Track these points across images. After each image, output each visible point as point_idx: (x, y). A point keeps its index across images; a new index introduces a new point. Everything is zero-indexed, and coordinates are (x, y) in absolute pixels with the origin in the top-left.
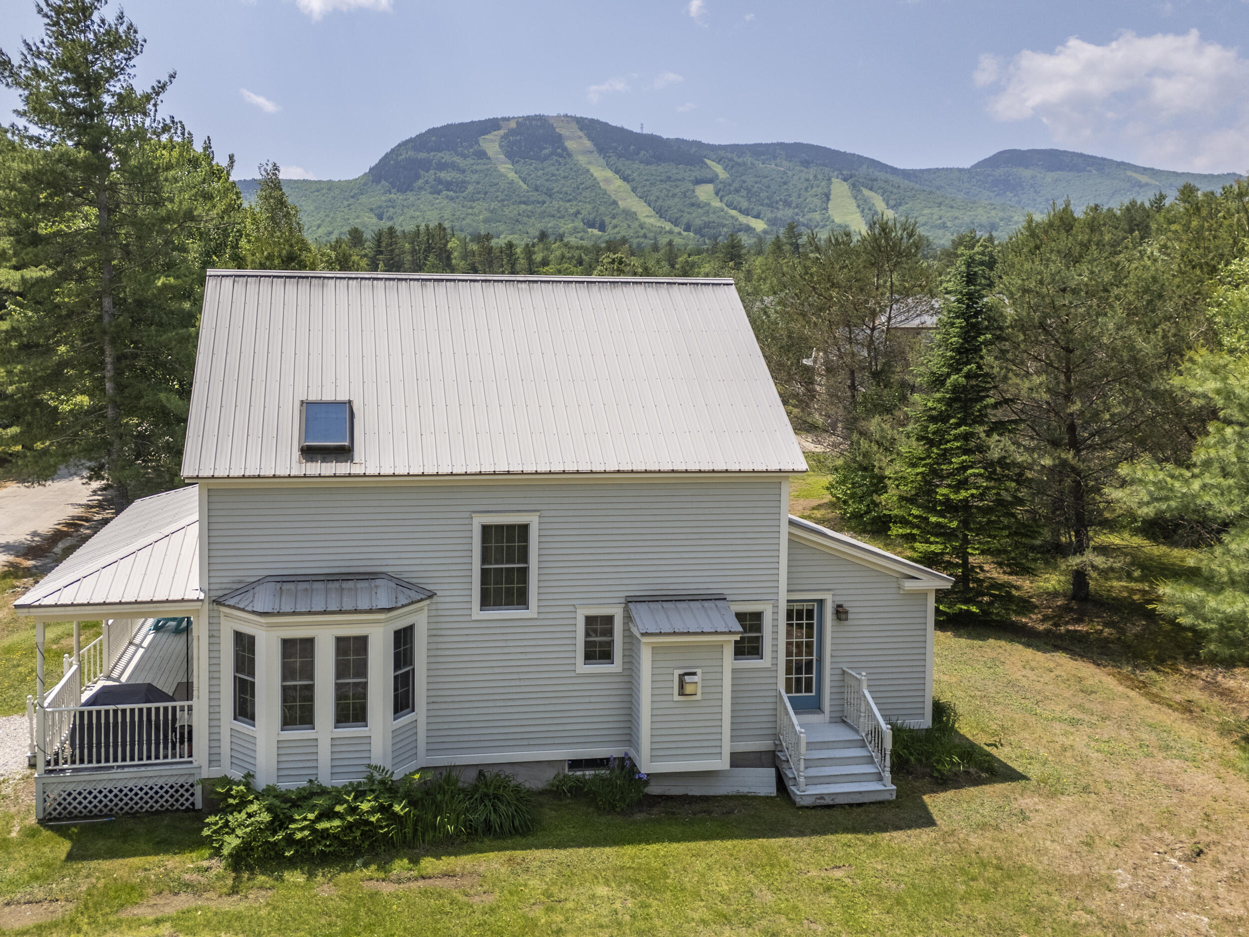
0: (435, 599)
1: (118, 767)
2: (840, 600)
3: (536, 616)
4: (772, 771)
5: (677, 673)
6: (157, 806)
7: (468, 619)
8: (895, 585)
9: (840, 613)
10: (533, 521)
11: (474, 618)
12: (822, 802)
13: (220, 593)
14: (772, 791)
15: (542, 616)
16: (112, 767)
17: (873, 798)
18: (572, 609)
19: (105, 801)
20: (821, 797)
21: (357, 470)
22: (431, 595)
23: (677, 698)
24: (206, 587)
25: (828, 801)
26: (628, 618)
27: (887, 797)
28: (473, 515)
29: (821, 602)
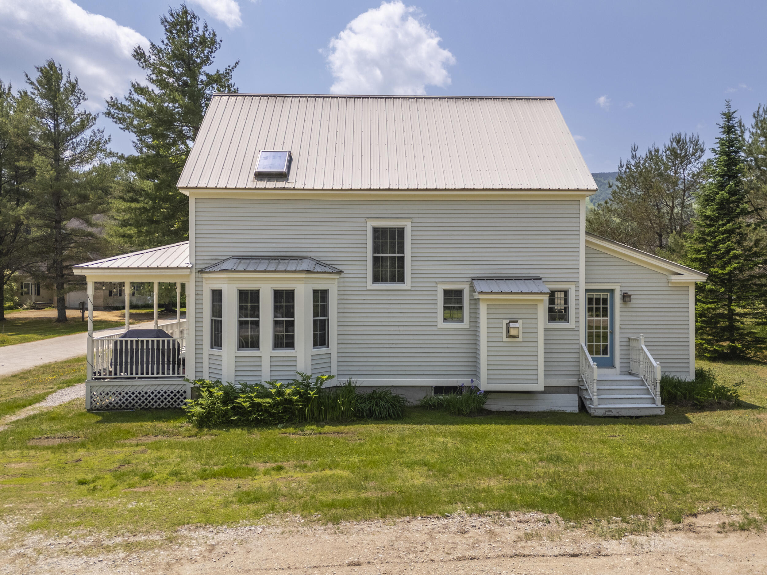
0: (343, 275)
1: (139, 378)
2: (626, 290)
3: (410, 288)
4: (576, 397)
5: (505, 322)
6: (162, 405)
7: (364, 289)
8: (665, 280)
9: (626, 298)
10: (407, 225)
11: (368, 288)
12: (610, 414)
13: (203, 266)
14: (576, 409)
15: (414, 289)
16: (135, 378)
17: (647, 413)
18: (434, 284)
19: (130, 399)
20: (610, 410)
21: (288, 185)
22: (340, 272)
23: (505, 339)
24: (194, 262)
25: (615, 413)
26: (473, 290)
27: (658, 412)
28: (367, 220)
29: (612, 291)
